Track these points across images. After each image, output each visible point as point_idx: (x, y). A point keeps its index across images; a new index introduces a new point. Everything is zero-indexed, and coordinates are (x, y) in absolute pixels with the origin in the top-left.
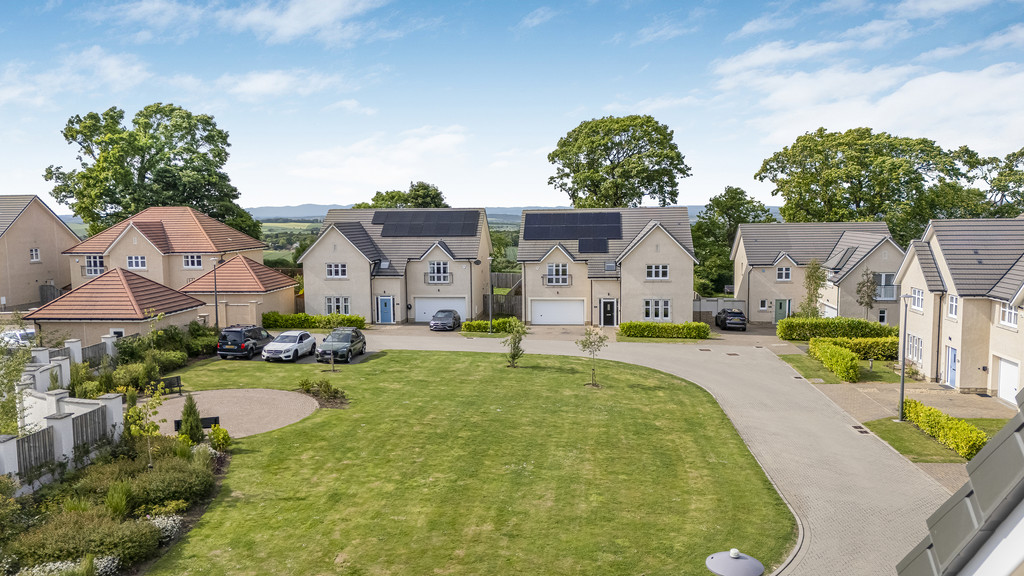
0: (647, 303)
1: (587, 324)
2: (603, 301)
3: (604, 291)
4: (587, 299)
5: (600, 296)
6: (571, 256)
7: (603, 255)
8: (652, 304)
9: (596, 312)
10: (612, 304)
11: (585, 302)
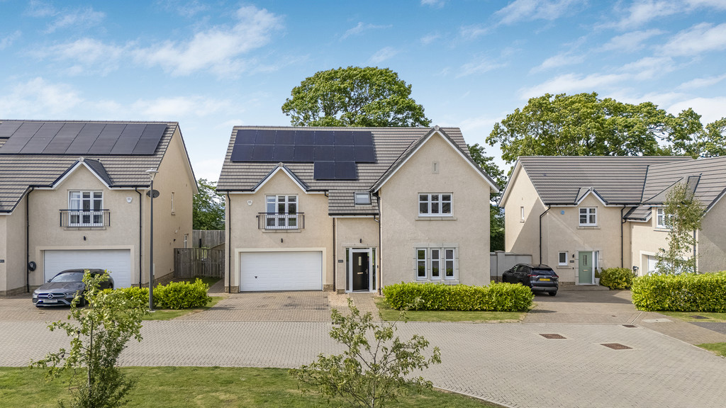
0: (421, 254)
1: (327, 288)
2: (351, 251)
3: (353, 235)
4: (326, 250)
5: (348, 244)
6: (303, 184)
7: (350, 184)
8: (428, 255)
9: (341, 268)
10: (365, 256)
11: (324, 253)
